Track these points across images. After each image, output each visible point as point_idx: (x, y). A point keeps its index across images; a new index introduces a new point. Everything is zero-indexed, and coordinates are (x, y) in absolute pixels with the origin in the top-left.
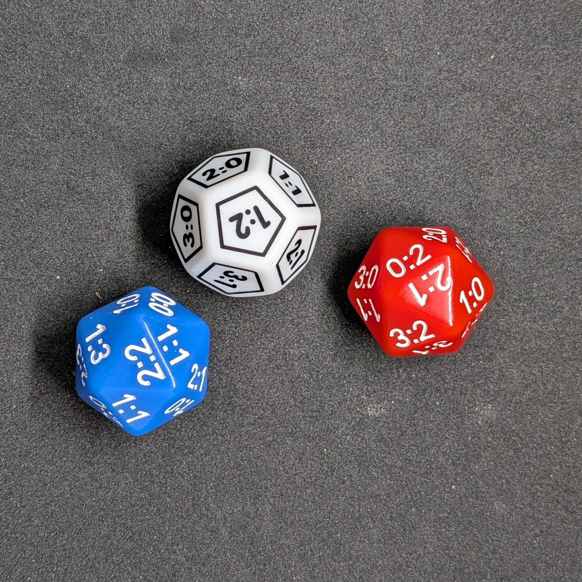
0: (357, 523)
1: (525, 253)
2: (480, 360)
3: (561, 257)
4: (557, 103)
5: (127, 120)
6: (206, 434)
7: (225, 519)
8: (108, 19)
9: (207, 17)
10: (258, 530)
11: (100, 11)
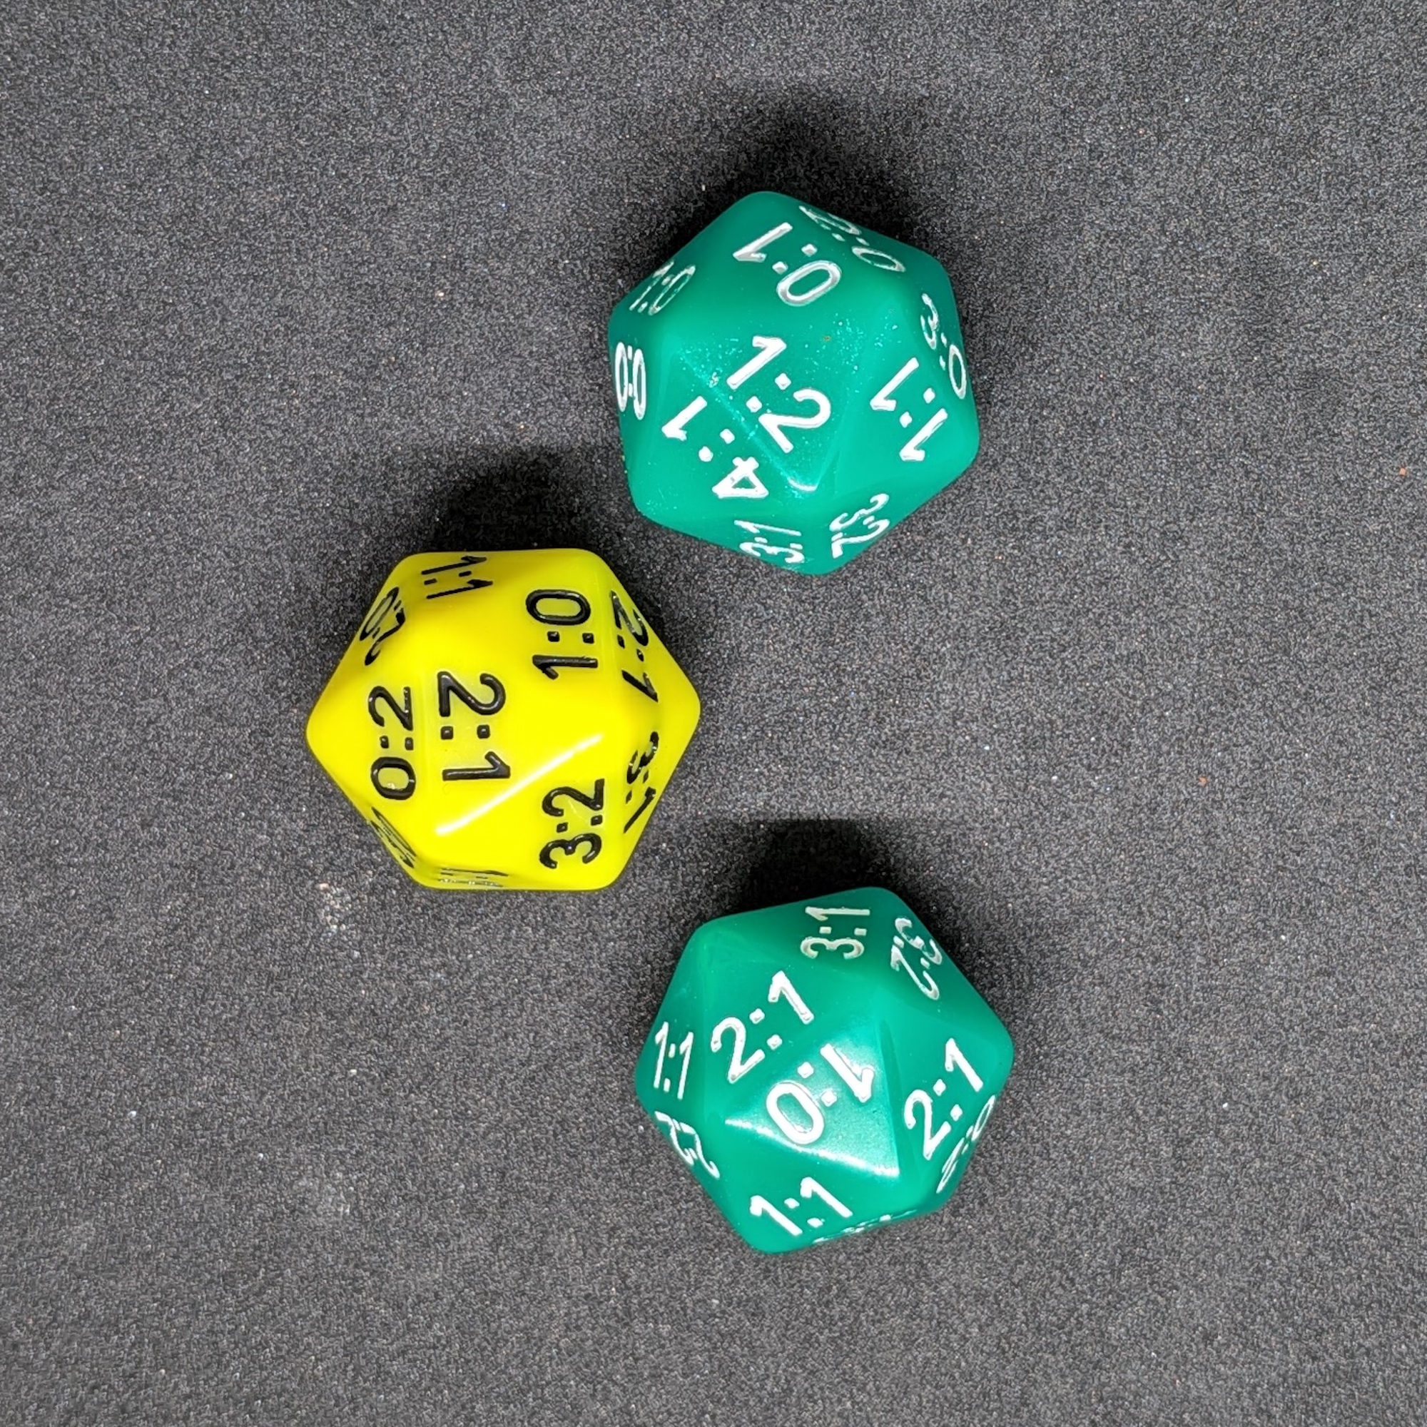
0: (37, 860)
1: (748, 1300)
2: (468, 1183)
3: (739, 1395)
4: (1144, 1386)
5: (1099, 254)
6: (273, 462)
7: (50, 514)
8: (1365, 207)
9: (1368, 465)
10: (21, 599)
11: (1387, 184)
